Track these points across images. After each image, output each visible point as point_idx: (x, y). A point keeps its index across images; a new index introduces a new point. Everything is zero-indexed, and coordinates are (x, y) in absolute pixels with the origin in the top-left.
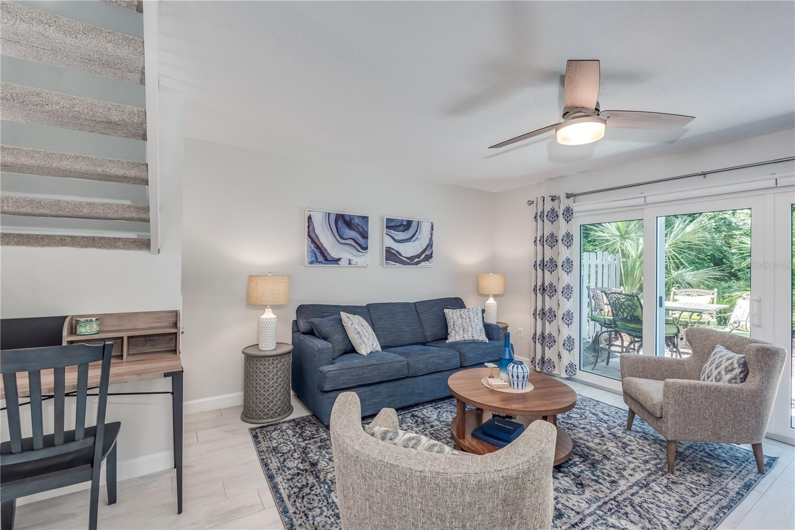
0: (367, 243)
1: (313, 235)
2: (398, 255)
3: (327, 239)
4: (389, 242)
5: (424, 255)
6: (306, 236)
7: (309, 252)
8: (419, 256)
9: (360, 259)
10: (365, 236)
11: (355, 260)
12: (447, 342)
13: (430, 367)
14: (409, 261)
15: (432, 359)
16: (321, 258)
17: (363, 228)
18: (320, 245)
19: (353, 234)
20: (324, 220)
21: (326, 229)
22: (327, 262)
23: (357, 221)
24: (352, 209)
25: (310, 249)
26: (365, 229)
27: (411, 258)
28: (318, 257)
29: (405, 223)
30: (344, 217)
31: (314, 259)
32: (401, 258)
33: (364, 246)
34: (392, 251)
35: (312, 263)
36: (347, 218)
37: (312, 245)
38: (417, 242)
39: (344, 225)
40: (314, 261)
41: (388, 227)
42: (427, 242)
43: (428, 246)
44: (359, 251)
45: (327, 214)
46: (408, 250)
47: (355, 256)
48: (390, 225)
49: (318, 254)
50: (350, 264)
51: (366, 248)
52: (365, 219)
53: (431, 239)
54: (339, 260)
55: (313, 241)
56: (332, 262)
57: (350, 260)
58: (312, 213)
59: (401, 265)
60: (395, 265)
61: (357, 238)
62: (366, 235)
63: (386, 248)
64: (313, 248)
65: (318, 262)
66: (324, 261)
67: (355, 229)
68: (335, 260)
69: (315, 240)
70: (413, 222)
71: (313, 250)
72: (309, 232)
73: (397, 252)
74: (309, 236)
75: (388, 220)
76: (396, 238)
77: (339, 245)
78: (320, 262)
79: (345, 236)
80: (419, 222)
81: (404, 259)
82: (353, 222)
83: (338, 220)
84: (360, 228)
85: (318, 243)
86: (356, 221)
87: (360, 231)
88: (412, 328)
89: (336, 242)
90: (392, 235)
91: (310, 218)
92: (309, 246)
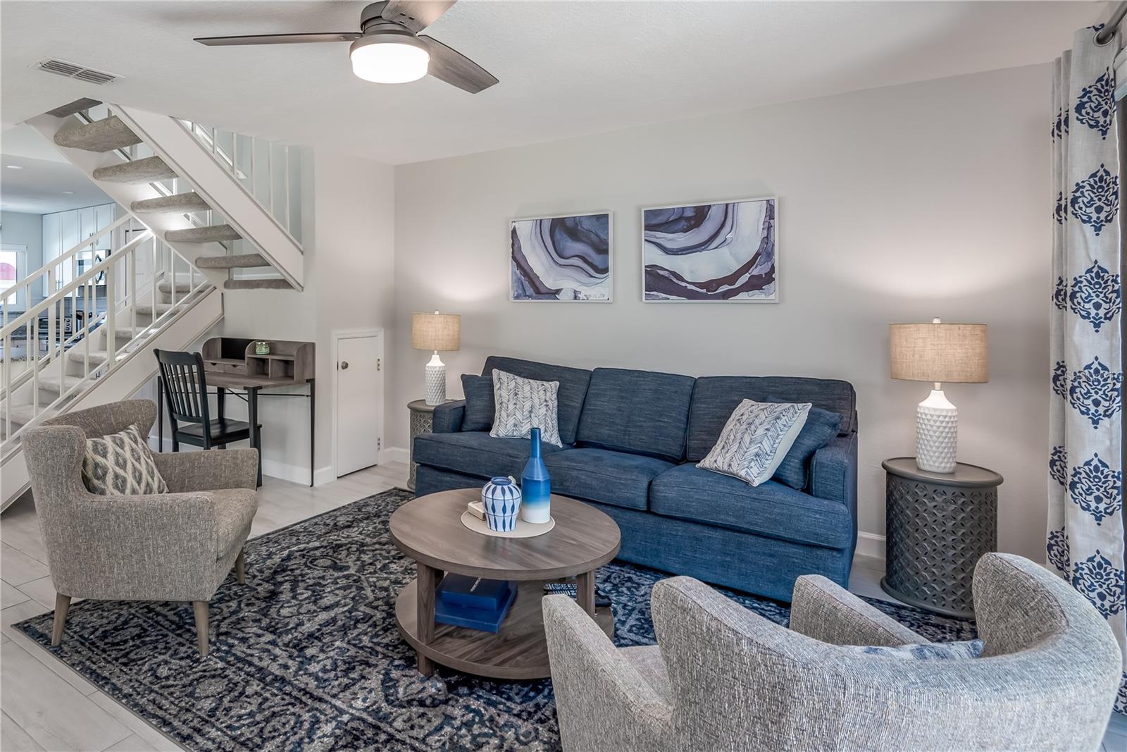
0: (606, 261)
1: (518, 257)
2: (675, 280)
3: (538, 262)
4: (655, 257)
5: (747, 275)
6: (511, 258)
7: (514, 281)
8: (731, 279)
9: (596, 290)
10: (602, 249)
11: (584, 291)
12: (698, 465)
13: (568, 484)
14: (704, 291)
15: (576, 472)
16: (530, 291)
17: (597, 235)
18: (528, 270)
19: (579, 248)
20: (533, 232)
21: (538, 244)
22: (539, 296)
23: (586, 225)
24: (578, 207)
25: (515, 278)
26: (603, 236)
27: (711, 285)
28: (526, 289)
29: (689, 214)
30: (564, 221)
31: (520, 292)
32: (684, 284)
33: (601, 267)
34: (661, 272)
35: (517, 297)
36: (569, 224)
37: (518, 272)
38: (724, 250)
39: (565, 236)
40: (520, 295)
41: (649, 227)
42: (755, 246)
43: (758, 254)
44: (592, 276)
45: (539, 222)
46: (698, 268)
47: (584, 284)
48: (654, 222)
49: (526, 283)
50: (575, 298)
51: (605, 270)
52: (602, 219)
53: (767, 240)
54: (558, 291)
55: (519, 266)
56: (546, 296)
57: (575, 292)
58: (517, 225)
59: (684, 300)
60: (668, 299)
61: (586, 254)
62: (605, 247)
63: (646, 267)
64: (519, 275)
65: (526, 296)
66: (535, 295)
67: (584, 239)
68: (551, 292)
69: (523, 263)
70: (713, 208)
71: (519, 279)
72: (513, 253)
73: (673, 273)
74: (514, 258)
75: (649, 214)
76: (669, 245)
77: (559, 268)
78: (529, 297)
79: (567, 253)
80: (727, 205)
81: (690, 287)
82: (579, 227)
83: (555, 229)
84: (592, 236)
85: (526, 268)
86: (584, 227)
87: (592, 241)
88: (657, 423)
89: (553, 264)
90: (658, 241)
91: (514, 232)
92: (514, 273)
